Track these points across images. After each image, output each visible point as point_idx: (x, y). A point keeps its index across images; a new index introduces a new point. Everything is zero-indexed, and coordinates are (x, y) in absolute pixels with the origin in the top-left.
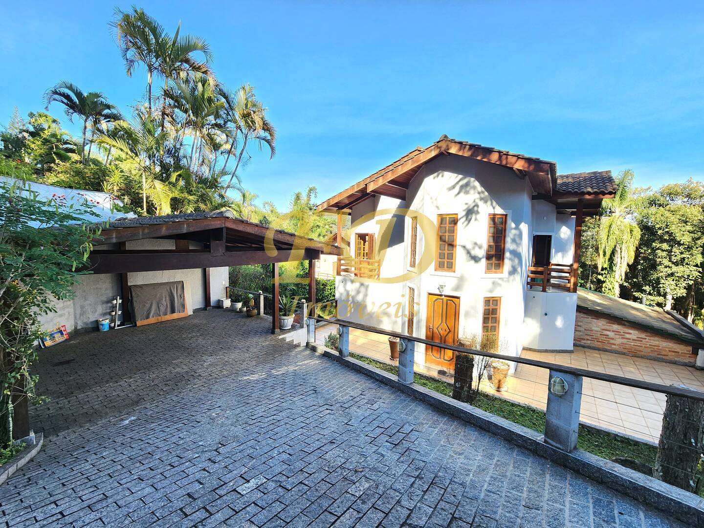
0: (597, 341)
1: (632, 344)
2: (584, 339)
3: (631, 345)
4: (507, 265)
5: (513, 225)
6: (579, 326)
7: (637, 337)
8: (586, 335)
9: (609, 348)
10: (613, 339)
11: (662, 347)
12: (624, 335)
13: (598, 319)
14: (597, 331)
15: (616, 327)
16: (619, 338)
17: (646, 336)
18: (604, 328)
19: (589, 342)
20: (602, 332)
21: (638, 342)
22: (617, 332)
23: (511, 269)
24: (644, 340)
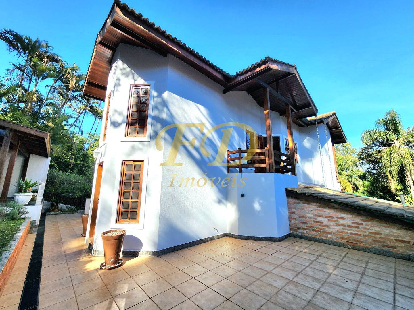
0: (313, 230)
1: (349, 232)
2: (300, 228)
3: (347, 233)
4: (149, 129)
5: (155, 94)
6: (293, 213)
7: (353, 223)
8: (301, 223)
9: (325, 238)
10: (327, 226)
11: (385, 235)
12: (337, 221)
13: (308, 204)
14: (311, 218)
15: (327, 211)
16: (333, 225)
17: (362, 220)
18: (316, 213)
19: (305, 231)
20: (316, 219)
21: (354, 229)
22: (329, 217)
23: (153, 134)
24: (361, 227)
